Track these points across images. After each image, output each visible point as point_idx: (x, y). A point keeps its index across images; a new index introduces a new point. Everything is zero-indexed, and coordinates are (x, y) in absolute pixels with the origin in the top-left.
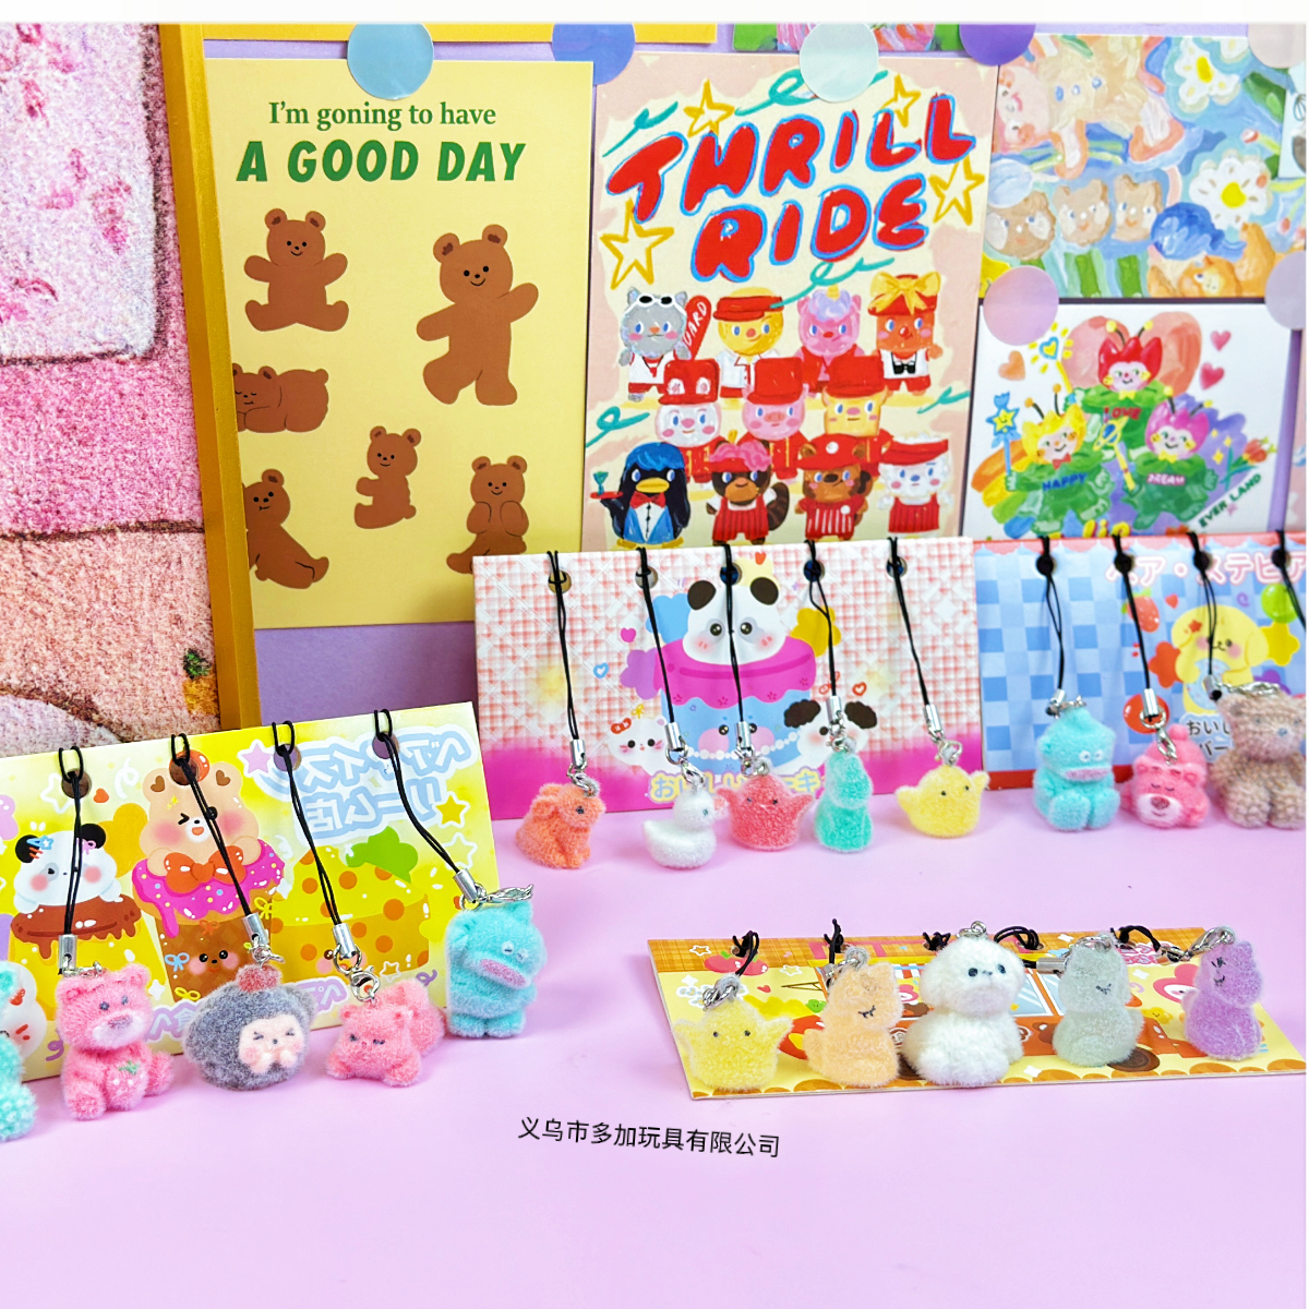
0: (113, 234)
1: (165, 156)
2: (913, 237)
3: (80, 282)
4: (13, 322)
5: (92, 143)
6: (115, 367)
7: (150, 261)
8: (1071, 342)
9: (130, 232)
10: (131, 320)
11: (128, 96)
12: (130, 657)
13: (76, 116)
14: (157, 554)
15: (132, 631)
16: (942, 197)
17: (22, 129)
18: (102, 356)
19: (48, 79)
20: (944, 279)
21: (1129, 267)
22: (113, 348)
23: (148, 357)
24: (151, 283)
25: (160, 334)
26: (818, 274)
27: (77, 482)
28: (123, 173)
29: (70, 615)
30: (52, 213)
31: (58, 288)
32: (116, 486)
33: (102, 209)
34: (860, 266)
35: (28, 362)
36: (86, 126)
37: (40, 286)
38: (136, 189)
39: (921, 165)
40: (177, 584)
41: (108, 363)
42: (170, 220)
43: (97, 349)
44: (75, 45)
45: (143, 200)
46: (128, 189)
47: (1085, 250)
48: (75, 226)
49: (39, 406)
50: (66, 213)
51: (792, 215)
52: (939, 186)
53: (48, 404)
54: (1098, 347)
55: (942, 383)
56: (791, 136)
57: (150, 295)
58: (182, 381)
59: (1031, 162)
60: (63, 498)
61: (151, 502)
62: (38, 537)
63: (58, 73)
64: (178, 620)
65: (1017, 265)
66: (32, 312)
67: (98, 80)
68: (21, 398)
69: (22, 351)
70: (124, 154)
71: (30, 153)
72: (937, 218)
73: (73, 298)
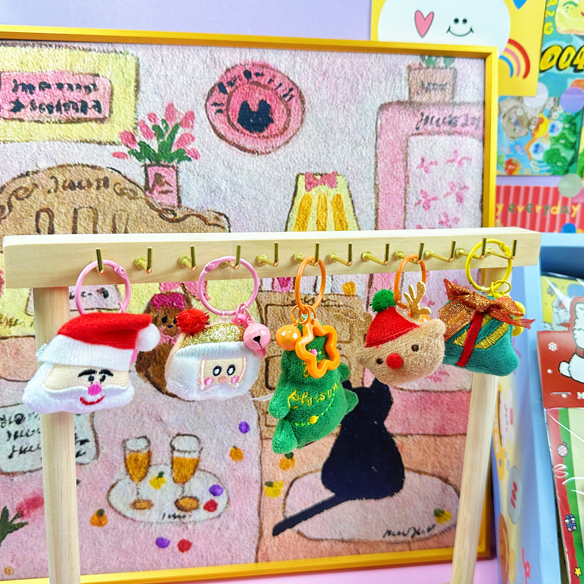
3: (455, 373)
4: (438, 382)
10: (466, 382)
12: (458, 468)
15: (459, 461)
18: (458, 391)
22: (461, 389)
23: (470, 391)
27: (449, 422)
29: (445, 456)
31: (450, 374)
35: (441, 392)
37: (445, 373)
41: (460, 393)
43: (457, 389)
49: (442, 403)
53: (445, 403)
60: (446, 426)
62: (439, 436)
66: (443, 380)
68: (438, 401)
69: (440, 389)
73: (453, 376)
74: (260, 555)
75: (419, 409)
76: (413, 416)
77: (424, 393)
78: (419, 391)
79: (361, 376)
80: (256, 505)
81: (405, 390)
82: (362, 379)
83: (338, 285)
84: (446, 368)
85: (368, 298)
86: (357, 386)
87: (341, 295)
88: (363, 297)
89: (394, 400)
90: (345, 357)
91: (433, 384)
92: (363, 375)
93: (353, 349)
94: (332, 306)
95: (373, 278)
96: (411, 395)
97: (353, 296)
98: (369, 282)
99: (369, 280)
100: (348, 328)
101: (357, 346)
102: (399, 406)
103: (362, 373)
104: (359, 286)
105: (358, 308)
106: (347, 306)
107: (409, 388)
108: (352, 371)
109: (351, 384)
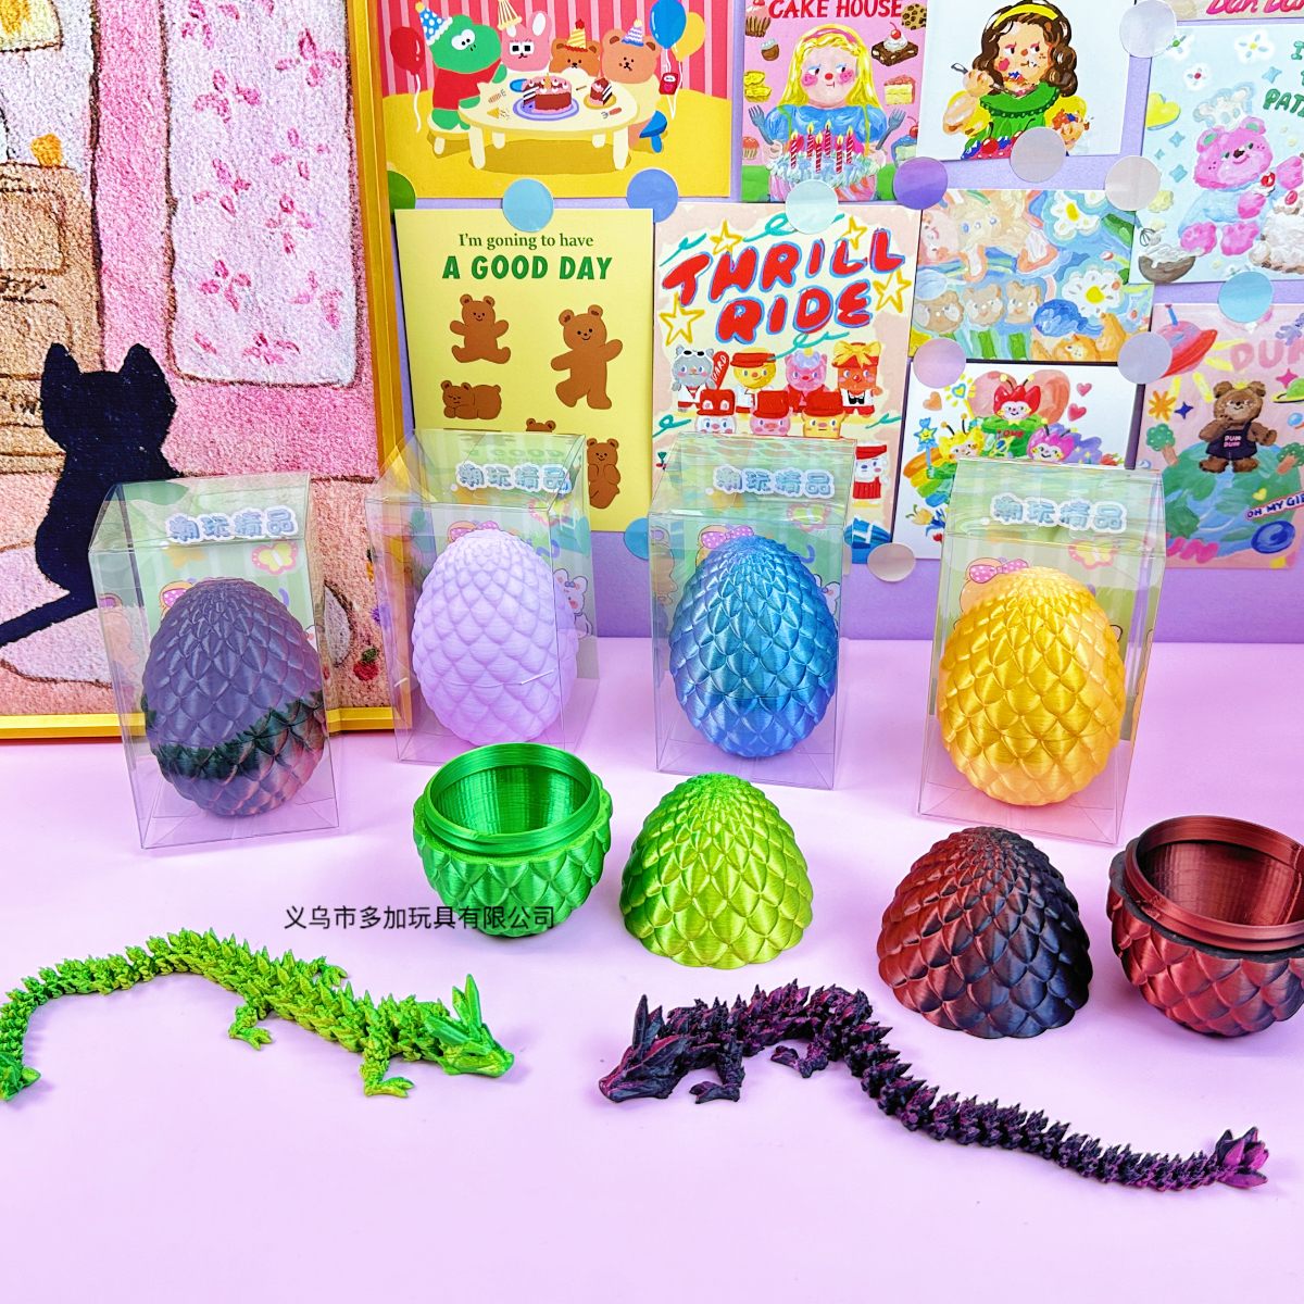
0: (331, 318)
1: (363, 275)
2: (863, 320)
3: (313, 344)
4: (275, 364)
5: (321, 267)
6: (332, 391)
7: (353, 333)
8: (974, 388)
9: (342, 317)
10: (341, 366)
11: (342, 242)
12: (337, 547)
13: (313, 252)
14: (353, 494)
15: (338, 534)
16: (882, 295)
17: (282, 260)
18: (324, 385)
19: (297, 233)
20: (883, 346)
21: (1017, 340)
22: (331, 380)
23: (351, 386)
24: (353, 346)
25: (358, 374)
26: (799, 340)
27: (309, 452)
28: (339, 285)
30: (298, 306)
31: (301, 347)
32: (331, 456)
33: (326, 304)
34: (826, 337)
35: (284, 386)
36: (318, 258)
37: (290, 345)
38: (345, 293)
39: (867, 274)
40: (364, 511)
41: (328, 389)
42: (365, 312)
43: (322, 381)
44: (312, 213)
45: (349, 299)
46: (341, 294)
47: (986, 329)
48: (311, 314)
49: (289, 410)
50: (306, 306)
51: (781, 305)
52: (880, 287)
53: (294, 409)
54: (994, 391)
55: (882, 411)
56: (779, 255)
57: (352, 352)
58: (370, 400)
59: (947, 272)
60: (301, 460)
61: (350, 465)
63: (303, 229)
64: (364, 529)
65: (937, 337)
66: (286, 360)
67: (325, 233)
68: (279, 405)
69: (281, 381)
70: (340, 274)
71: (286, 273)
72: (878, 308)
73: (309, 353)
75: (237, 422)
76: (226, 438)
77: (244, 387)
78: (232, 383)
79: (98, 347)
81: (202, 381)
82: (101, 354)
83: (22, 143)
84: (292, 335)
85: (93, 171)
86: (89, 370)
87: (30, 165)
88: (83, 170)
89: (179, 402)
90: (57, 305)
91: (263, 368)
92: (103, 346)
93: (72, 288)
94: (14, 190)
95: (98, 126)
96: (216, 390)
97: (59, 167)
98: (92, 136)
99: (92, 130)
100: (55, 241)
101: (79, 280)
102: (190, 415)
103: (99, 342)
104: (70, 145)
105: (74, 194)
106: (47, 192)
107: (209, 376)
108: (74, 337)
109: (76, 364)
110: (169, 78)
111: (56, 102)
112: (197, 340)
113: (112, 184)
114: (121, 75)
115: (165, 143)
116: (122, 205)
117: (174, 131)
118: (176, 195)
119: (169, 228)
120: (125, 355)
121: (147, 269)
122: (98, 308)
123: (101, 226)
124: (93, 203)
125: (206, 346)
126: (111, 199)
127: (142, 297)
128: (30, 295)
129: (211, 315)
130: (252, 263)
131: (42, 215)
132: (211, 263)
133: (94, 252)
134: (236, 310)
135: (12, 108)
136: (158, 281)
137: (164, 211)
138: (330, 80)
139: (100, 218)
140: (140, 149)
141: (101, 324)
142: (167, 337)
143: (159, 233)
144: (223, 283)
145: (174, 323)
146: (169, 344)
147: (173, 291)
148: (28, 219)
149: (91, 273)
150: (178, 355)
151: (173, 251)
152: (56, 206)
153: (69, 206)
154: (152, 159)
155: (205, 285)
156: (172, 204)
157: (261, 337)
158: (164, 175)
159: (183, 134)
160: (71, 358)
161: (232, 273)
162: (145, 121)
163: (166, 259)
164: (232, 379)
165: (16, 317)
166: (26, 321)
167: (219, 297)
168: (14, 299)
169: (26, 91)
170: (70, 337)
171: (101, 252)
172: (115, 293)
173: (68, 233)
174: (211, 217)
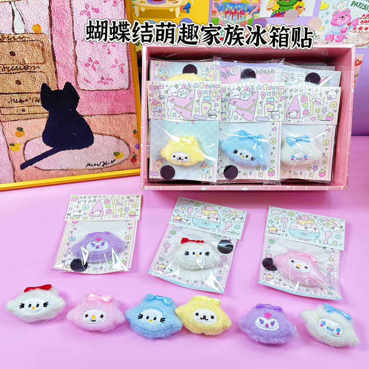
0: (122, 71)
1: (130, 59)
3: (117, 79)
4: (107, 85)
5: (118, 58)
6: (122, 91)
7: (128, 75)
9: (124, 71)
10: (125, 84)
11: (124, 50)
12: (125, 131)
13: (116, 53)
14: (129, 117)
15: (125, 127)
17: (107, 56)
18: (120, 89)
19: (111, 48)
22: (122, 88)
23: (128, 89)
24: (128, 78)
25: (129, 86)
27: (117, 107)
28: (123, 62)
29: (116, 125)
30: (112, 69)
31: (113, 80)
32: (123, 108)
33: (120, 68)
35: (109, 90)
36: (117, 55)
37: (110, 79)
38: (125, 64)
40: (132, 121)
42: (131, 69)
43: (120, 88)
45: (127, 66)
46: (124, 64)
48: (116, 70)
49: (111, 97)
50: (114, 68)
53: (112, 96)
57: (128, 80)
58: (133, 92)
60: (115, 109)
61: (128, 110)
62: (111, 115)
63: (113, 47)
64: (132, 126)
66: (109, 83)
67: (119, 48)
68: (108, 95)
70: (124, 59)
71: (109, 60)
73: (116, 81)
74: (16, 179)
75: (97, 101)
76: (94, 105)
77: (98, 91)
80: (7, 155)
81: (86, 90)
82: (57, 85)
83: (29, 27)
84: (111, 76)
85: (51, 34)
86: (54, 90)
87: (32, 33)
88: (48, 34)
89: (80, 96)
90: (43, 72)
91: (103, 86)
92: (58, 83)
93: (47, 67)
94: (28, 41)
95: (52, 21)
96: (91, 93)
97: (41, 34)
98: (50, 24)
99: (50, 22)
100: (42, 54)
101: (49, 65)
102: (84, 100)
103: (56, 82)
104: (44, 27)
105: (46, 41)
106: (38, 41)
107: (88, 89)
108: (49, 81)
109: (50, 88)
110: (72, 6)
111: (38, 15)
112: (85, 80)
113: (57, 37)
114: (57, 6)
115: (72, 25)
116: (60, 43)
117: (75, 21)
118: (76, 40)
119: (75, 49)
120: (64, 85)
121: (69, 61)
122: (55, 73)
123: (55, 50)
124: (52, 43)
125: (87, 81)
126: (57, 42)
127: (68, 69)
128: (35, 70)
129: (88, 73)
130: (99, 57)
131: (37, 48)
132: (87, 58)
133: (53, 57)
134: (95, 71)
135: (25, 17)
136: (72, 64)
137: (73, 44)
138: (119, 4)
139: (54, 47)
140: (65, 27)
141: (57, 77)
142: (76, 79)
143: (72, 51)
144: (91, 64)
145: (78, 75)
146: (77, 81)
147: (77, 66)
148: (33, 49)
149: (53, 63)
150: (79, 84)
151: (76, 56)
152: (41, 45)
153: (45, 45)
154: (68, 30)
155: (86, 64)
156: (75, 42)
157: (102, 78)
158: (72, 34)
159: (77, 22)
160: (49, 87)
161: (93, 61)
162: (66, 19)
163: (74, 58)
164: (95, 89)
165: (32, 77)
166: (34, 78)
167: (90, 68)
168: (30, 72)
169: (29, 12)
170: (48, 81)
171: (55, 57)
172: (60, 68)
173: (45, 52)
174: (86, 45)
